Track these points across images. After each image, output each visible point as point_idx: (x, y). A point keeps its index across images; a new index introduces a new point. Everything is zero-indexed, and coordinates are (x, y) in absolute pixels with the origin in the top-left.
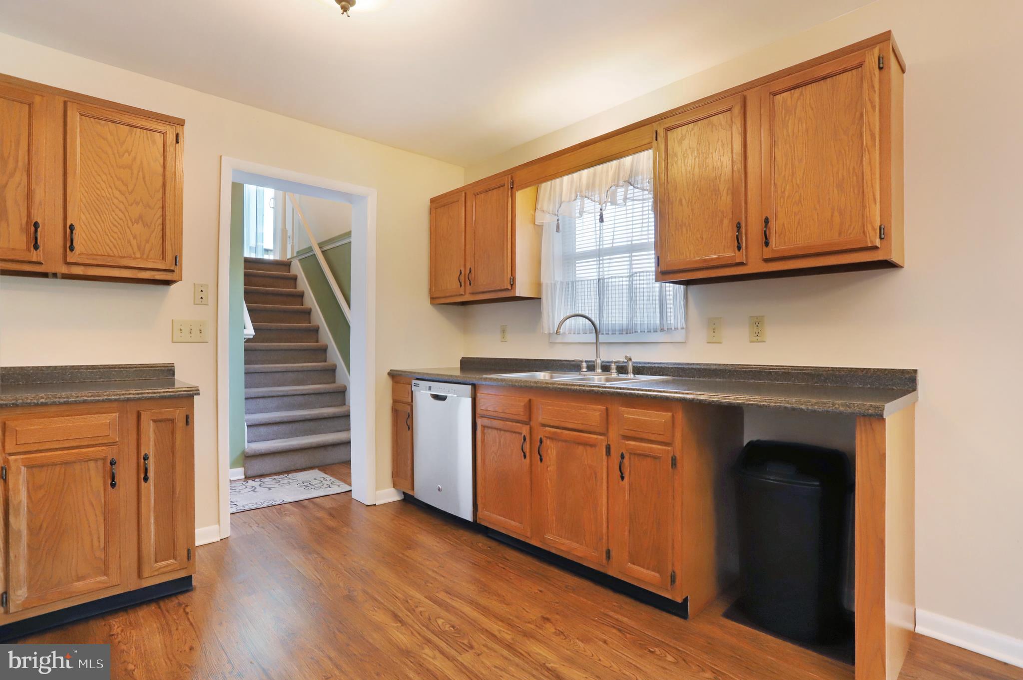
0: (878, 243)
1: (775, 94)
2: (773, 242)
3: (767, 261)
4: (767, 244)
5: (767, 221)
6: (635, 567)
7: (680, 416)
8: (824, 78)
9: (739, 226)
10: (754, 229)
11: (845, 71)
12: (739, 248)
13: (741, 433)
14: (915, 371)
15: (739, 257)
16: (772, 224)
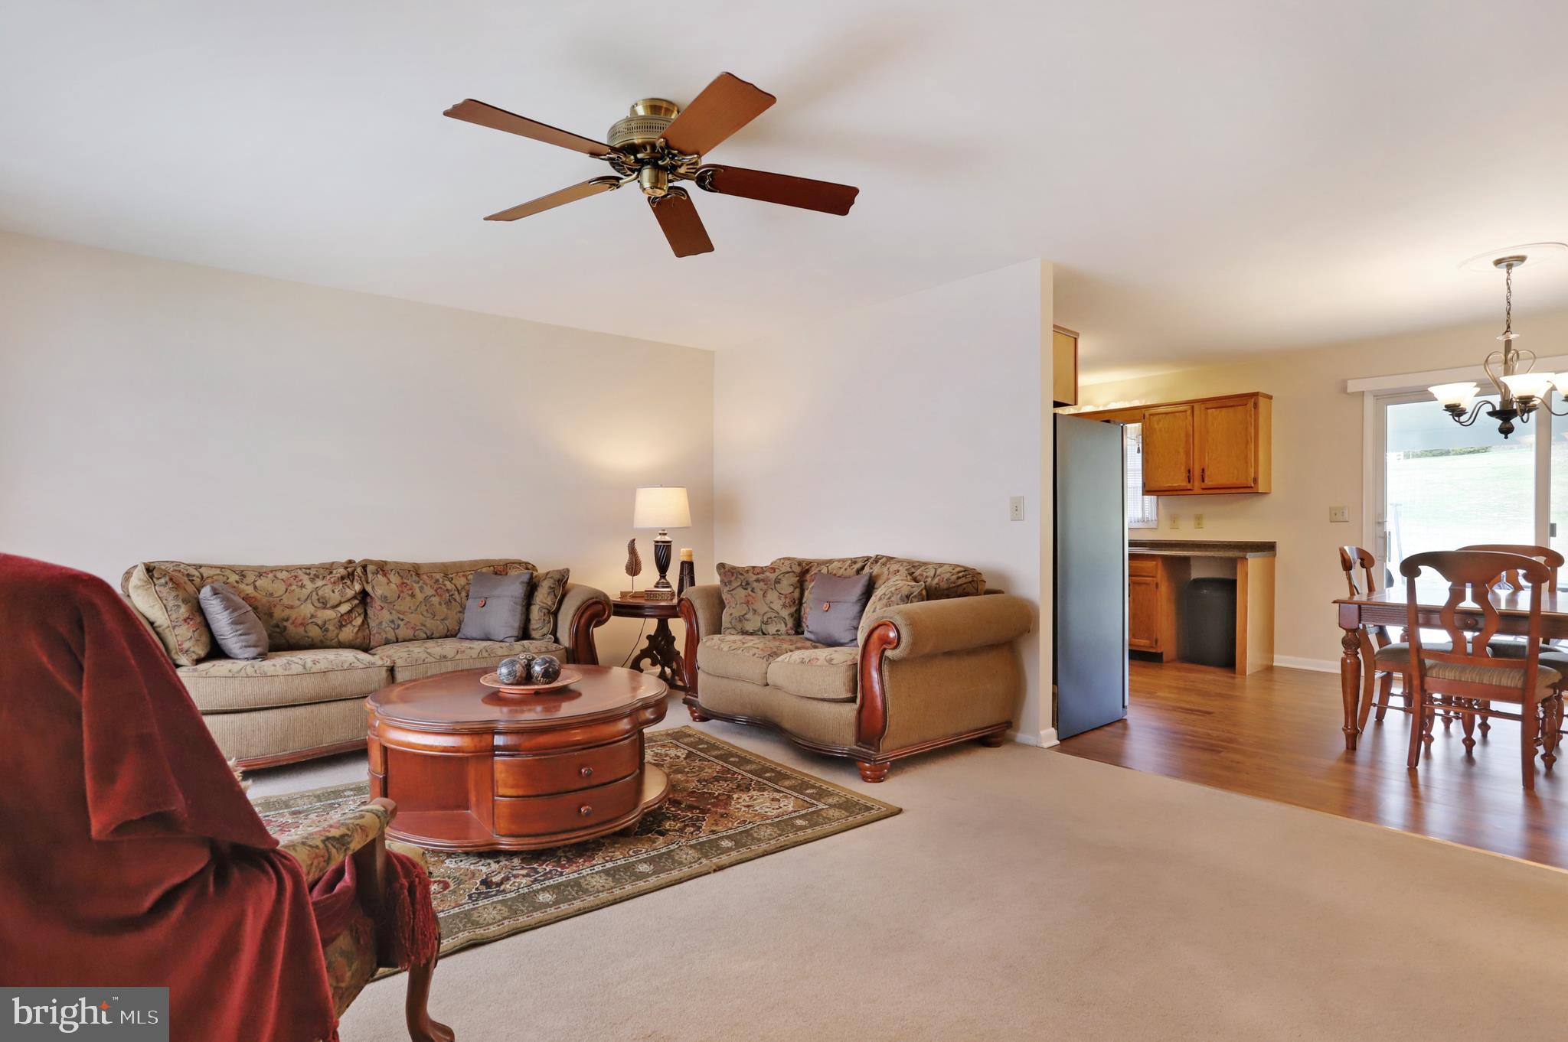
0: (1253, 485)
1: (1207, 409)
2: (1206, 481)
3: (1203, 489)
4: (1203, 481)
5: (1203, 470)
6: (1137, 640)
7: (1160, 563)
8: (1231, 406)
9: (1189, 471)
10: (1197, 473)
11: (1240, 405)
12: (1189, 482)
13: (1190, 574)
14: (1275, 542)
15: (1189, 486)
16: (1206, 471)
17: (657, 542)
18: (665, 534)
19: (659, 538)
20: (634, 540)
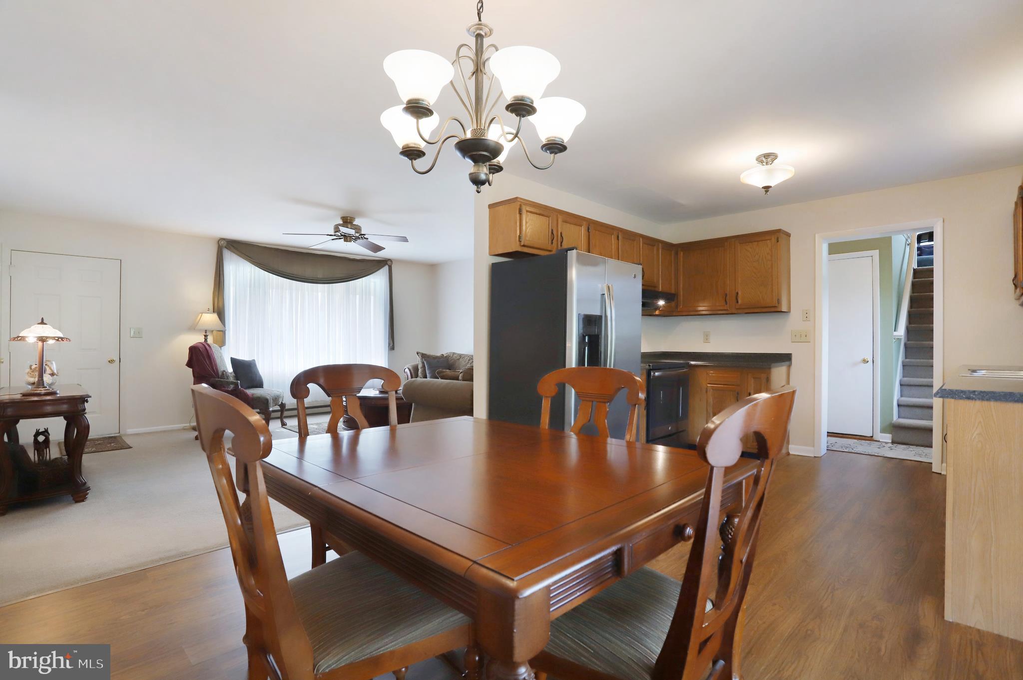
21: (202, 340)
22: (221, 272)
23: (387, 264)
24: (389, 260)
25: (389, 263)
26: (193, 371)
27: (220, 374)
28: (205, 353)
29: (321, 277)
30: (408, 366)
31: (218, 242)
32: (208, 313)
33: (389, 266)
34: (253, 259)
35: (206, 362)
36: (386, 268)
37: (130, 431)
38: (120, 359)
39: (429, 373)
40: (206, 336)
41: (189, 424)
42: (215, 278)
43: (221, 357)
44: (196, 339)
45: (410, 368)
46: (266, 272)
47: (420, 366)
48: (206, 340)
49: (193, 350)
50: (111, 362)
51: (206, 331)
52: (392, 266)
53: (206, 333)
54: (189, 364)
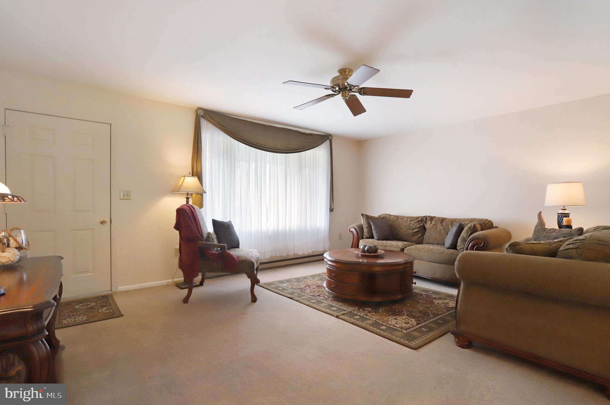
17: (558, 214)
18: (565, 209)
19: (561, 212)
20: (541, 212)
21: (185, 203)
22: (199, 140)
23: (328, 138)
24: (330, 135)
25: (330, 138)
26: (179, 232)
27: (205, 236)
28: (191, 215)
29: (280, 147)
30: (353, 225)
31: (197, 111)
32: (189, 176)
33: (330, 140)
34: (226, 128)
35: (192, 224)
36: (328, 142)
37: (121, 288)
38: (111, 220)
39: (376, 233)
40: (188, 198)
41: (171, 280)
42: (194, 144)
43: (202, 218)
44: (180, 202)
45: (356, 228)
46: (236, 141)
47: (365, 226)
48: (187, 202)
49: (180, 212)
50: (103, 223)
51: (188, 194)
52: (332, 140)
53: (187, 195)
54: (177, 227)
